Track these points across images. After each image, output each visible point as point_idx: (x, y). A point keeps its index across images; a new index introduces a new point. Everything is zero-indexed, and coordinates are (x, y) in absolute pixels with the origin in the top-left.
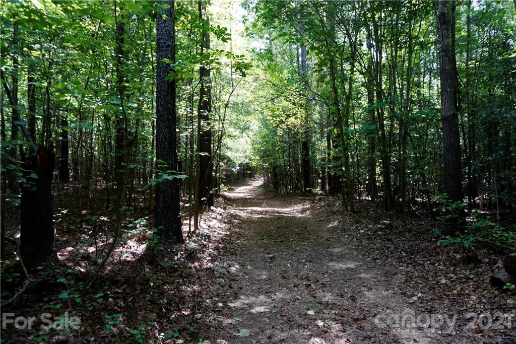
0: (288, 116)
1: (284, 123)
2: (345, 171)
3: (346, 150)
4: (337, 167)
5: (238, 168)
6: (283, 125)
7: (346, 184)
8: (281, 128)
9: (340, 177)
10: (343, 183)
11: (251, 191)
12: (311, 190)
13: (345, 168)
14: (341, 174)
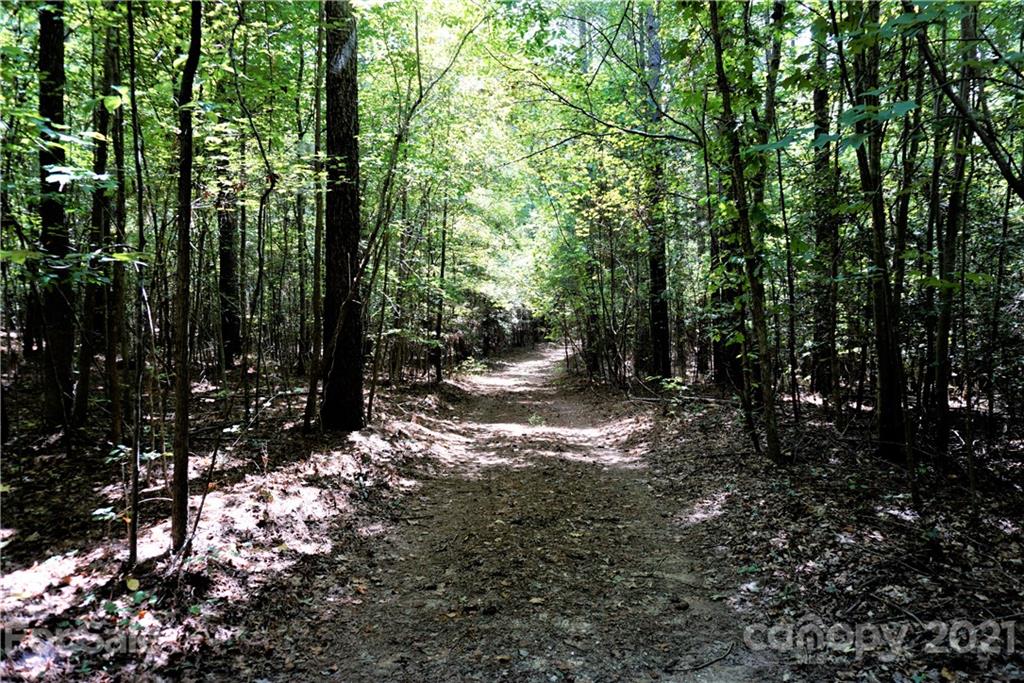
0: (603, 188)
1: (594, 206)
2: (755, 330)
3: (756, 265)
4: (731, 319)
5: (516, 320)
6: (592, 210)
7: (757, 369)
8: (586, 219)
9: (736, 348)
10: (747, 365)
11: (542, 371)
12: (660, 380)
13: (753, 323)
14: (740, 338)
